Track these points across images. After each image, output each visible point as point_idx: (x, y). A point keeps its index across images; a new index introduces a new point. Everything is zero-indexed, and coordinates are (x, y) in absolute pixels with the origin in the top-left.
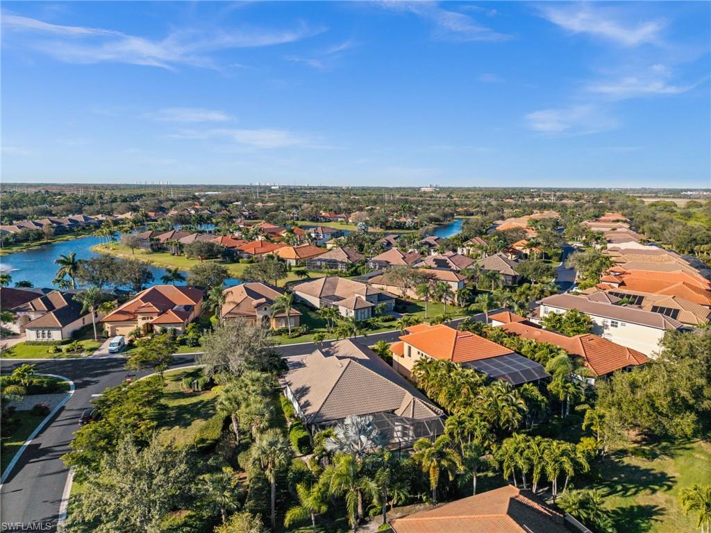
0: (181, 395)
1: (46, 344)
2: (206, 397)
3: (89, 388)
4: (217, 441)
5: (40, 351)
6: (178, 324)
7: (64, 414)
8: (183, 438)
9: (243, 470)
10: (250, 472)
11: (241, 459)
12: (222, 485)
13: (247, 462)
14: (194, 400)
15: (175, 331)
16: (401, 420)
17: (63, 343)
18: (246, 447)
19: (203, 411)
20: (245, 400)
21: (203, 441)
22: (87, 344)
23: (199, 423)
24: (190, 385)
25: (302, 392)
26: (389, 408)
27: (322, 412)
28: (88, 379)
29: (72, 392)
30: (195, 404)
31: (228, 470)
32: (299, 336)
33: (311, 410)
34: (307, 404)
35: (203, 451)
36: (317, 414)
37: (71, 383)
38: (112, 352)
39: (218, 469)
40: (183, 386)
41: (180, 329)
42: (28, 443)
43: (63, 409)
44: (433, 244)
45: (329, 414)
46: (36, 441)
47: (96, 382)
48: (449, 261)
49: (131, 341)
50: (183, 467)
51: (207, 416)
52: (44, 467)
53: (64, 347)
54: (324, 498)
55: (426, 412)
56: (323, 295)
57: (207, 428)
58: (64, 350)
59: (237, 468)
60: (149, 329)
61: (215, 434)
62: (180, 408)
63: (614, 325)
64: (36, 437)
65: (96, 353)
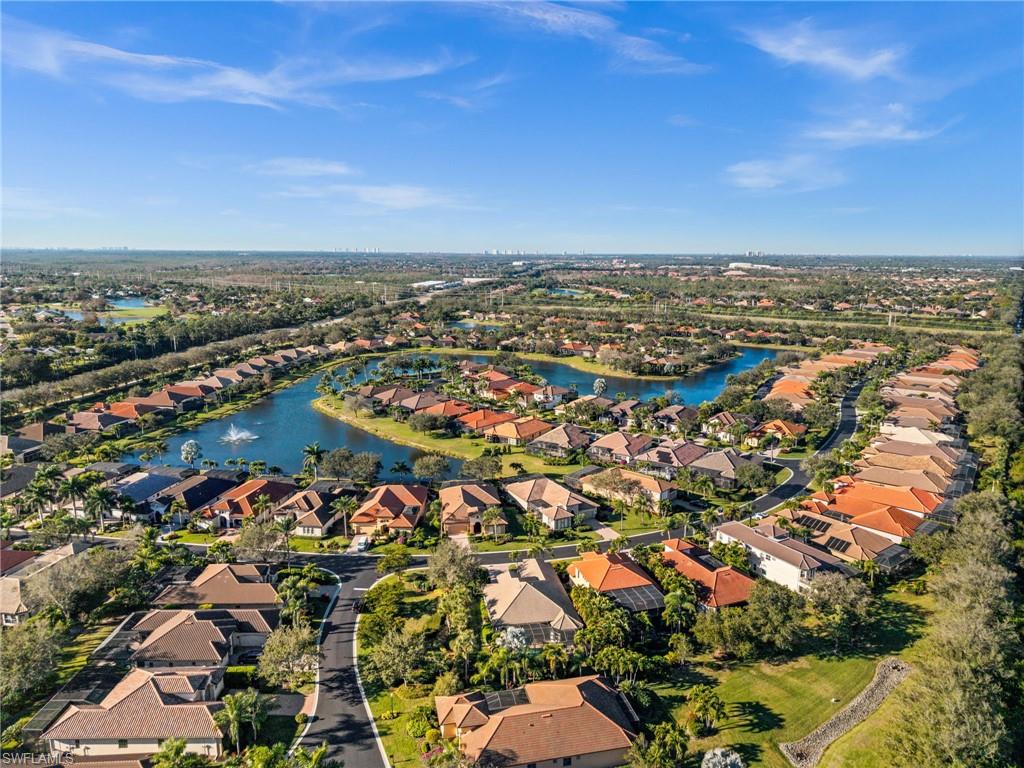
0: (413, 594)
1: (311, 538)
2: (430, 596)
3: (351, 582)
4: (437, 631)
5: (308, 545)
6: (408, 528)
7: (340, 603)
8: (414, 626)
9: (452, 651)
10: (455, 653)
11: (451, 643)
12: (441, 657)
13: (455, 645)
14: (422, 598)
15: (406, 534)
16: (555, 630)
17: (323, 539)
18: (455, 636)
19: (428, 608)
20: (455, 608)
21: (429, 630)
22: (340, 540)
23: (426, 617)
24: (419, 587)
25: (493, 602)
26: (546, 620)
27: (503, 619)
28: (348, 574)
29: (340, 584)
30: (423, 602)
31: (443, 650)
32: (504, 543)
33: (496, 617)
34: (494, 613)
35: (431, 636)
36: (499, 620)
37: (338, 577)
38: (360, 551)
39: (438, 649)
40: (413, 586)
41: (409, 531)
42: (324, 621)
43: (338, 598)
44: (673, 418)
45: (506, 620)
46: (329, 620)
47: (354, 578)
48: (672, 455)
49: (373, 541)
50: (422, 647)
51: (431, 613)
52: (339, 638)
53: (326, 543)
54: (491, 670)
55: (570, 624)
56: (531, 499)
57: (431, 621)
58: (326, 546)
59: (449, 649)
60: (386, 530)
61: (436, 626)
62: (413, 604)
63: (768, 558)
64: (328, 617)
65: (349, 550)
